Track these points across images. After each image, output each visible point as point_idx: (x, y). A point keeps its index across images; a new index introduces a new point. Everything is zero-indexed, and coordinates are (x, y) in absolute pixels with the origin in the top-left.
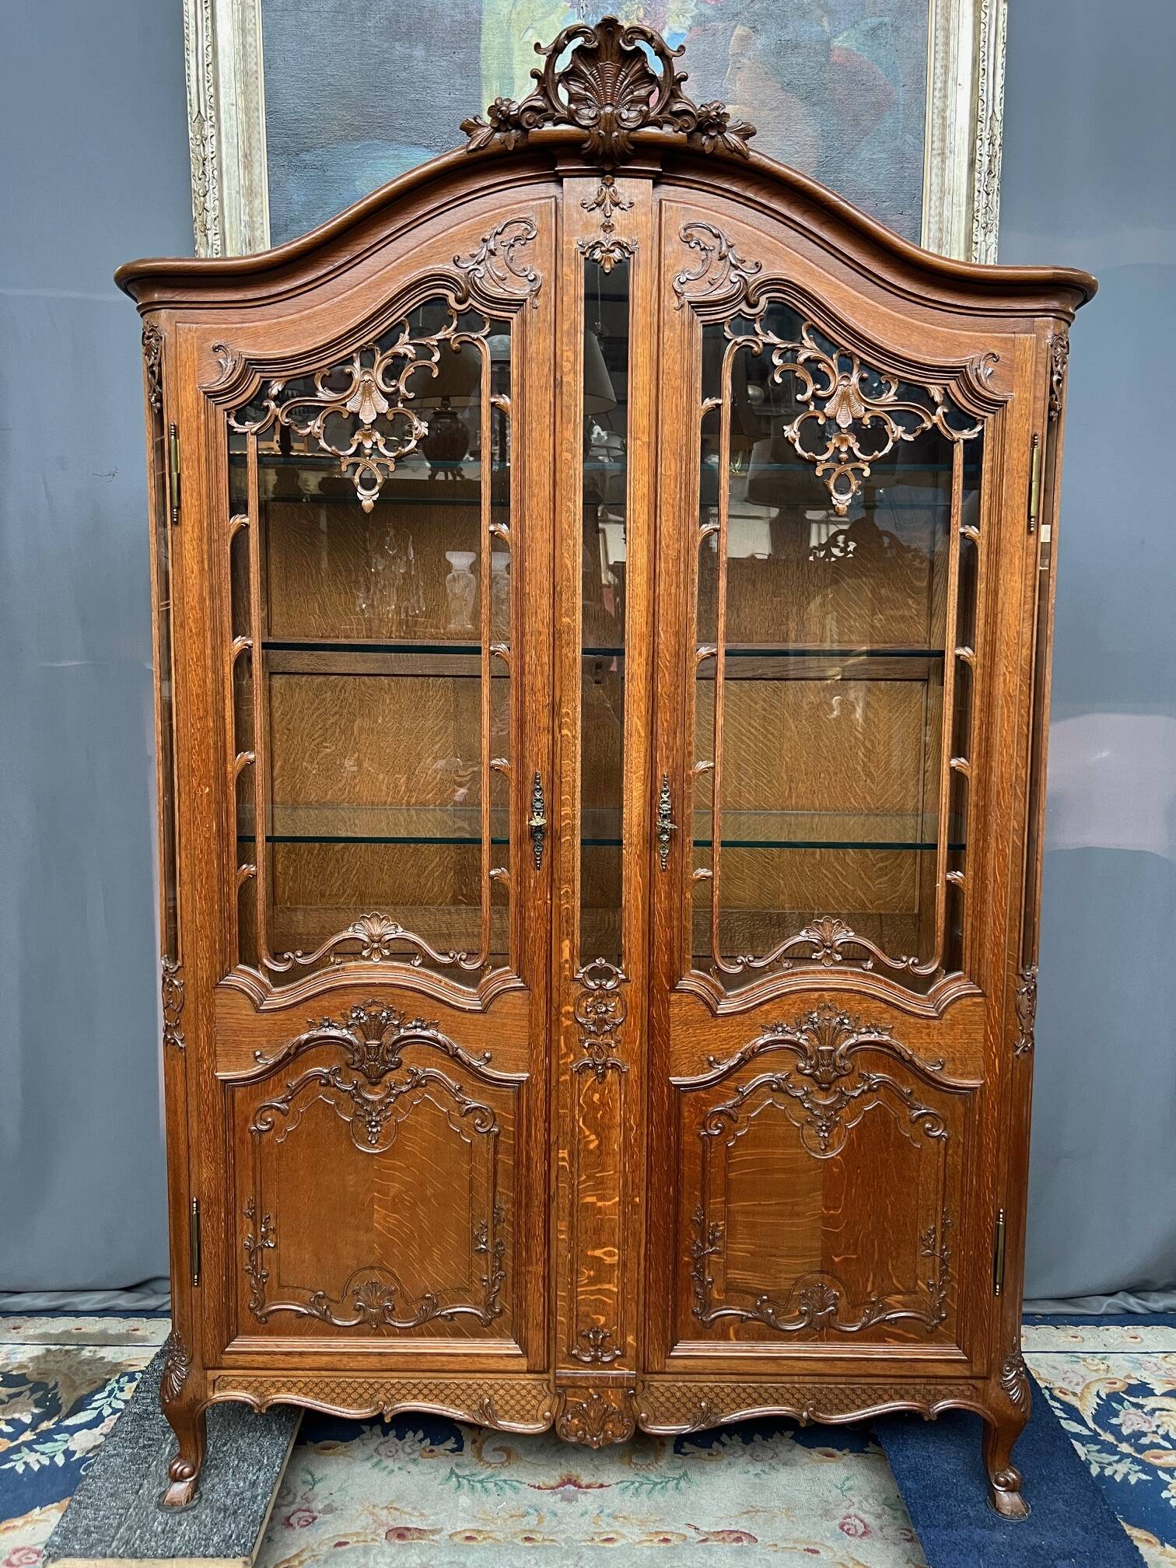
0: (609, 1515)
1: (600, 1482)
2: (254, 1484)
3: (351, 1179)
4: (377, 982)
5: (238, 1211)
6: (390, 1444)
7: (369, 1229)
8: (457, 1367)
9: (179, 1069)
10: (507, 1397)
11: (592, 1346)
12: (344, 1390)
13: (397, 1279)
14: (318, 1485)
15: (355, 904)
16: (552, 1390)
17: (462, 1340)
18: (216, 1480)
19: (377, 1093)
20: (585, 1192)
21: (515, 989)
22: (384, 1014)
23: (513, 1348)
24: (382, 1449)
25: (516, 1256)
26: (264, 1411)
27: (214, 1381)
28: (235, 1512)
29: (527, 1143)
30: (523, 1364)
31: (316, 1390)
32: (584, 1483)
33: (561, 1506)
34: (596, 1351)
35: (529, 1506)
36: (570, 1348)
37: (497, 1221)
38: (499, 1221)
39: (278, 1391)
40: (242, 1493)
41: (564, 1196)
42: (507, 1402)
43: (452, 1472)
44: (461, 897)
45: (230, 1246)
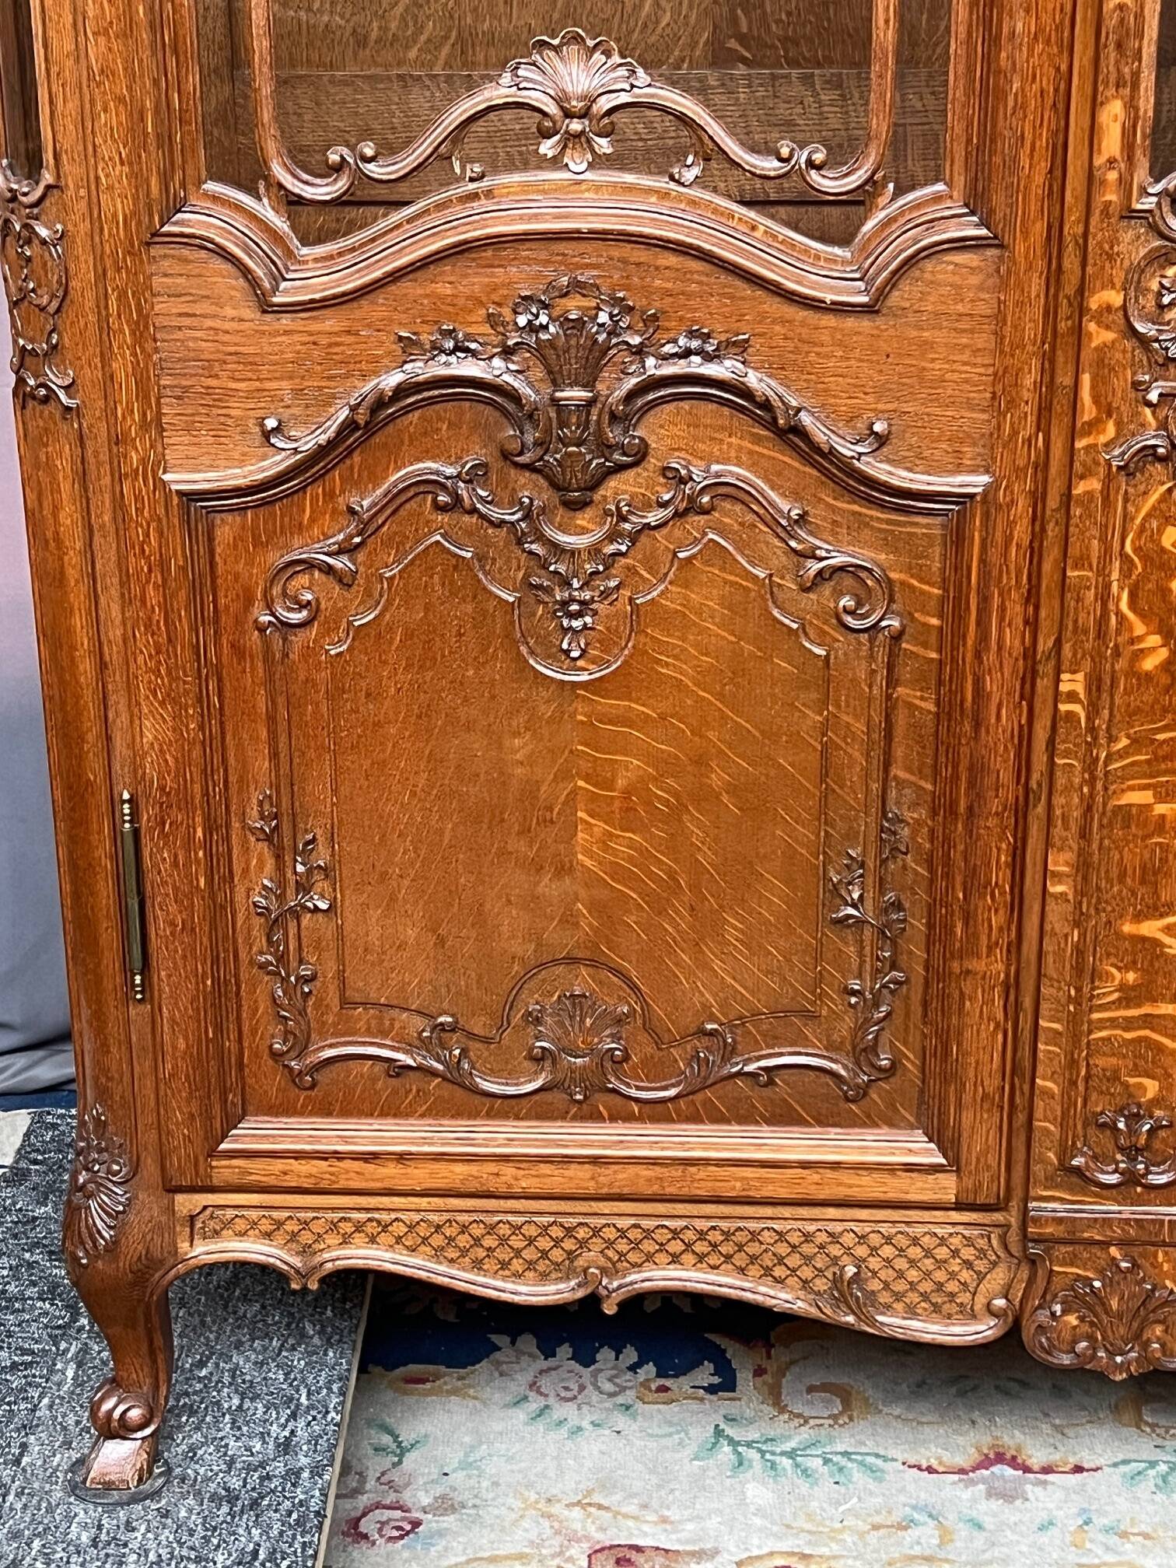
0: (1107, 1530)
1: (1073, 1460)
2: (286, 1447)
3: (520, 746)
4: (584, 226)
5: (236, 825)
6: (562, 1373)
7: (564, 869)
8: (783, 1193)
9: (64, 464)
10: (901, 1264)
11: (1121, 1149)
12: (503, 1241)
13: (634, 987)
14: (409, 1460)
15: (447, 65)
16: (1015, 1249)
17: (796, 1131)
18: (198, 1436)
19: (584, 531)
20: (1124, 779)
21: (961, 244)
22: (603, 317)
23: (921, 1150)
24: (544, 1383)
25: (937, 933)
26: (314, 1286)
27: (192, 1219)
28: (255, 1504)
29: (978, 655)
30: (947, 1187)
31: (437, 1240)
32: (1035, 1462)
33: (989, 1510)
34: (1133, 1160)
35: (914, 1508)
36: (1065, 1153)
37: (889, 848)
38: (895, 849)
39: (346, 1241)
40: (262, 1465)
41: (1069, 788)
42: (901, 1275)
43: (718, 1432)
44: (733, 44)
45: (219, 910)
